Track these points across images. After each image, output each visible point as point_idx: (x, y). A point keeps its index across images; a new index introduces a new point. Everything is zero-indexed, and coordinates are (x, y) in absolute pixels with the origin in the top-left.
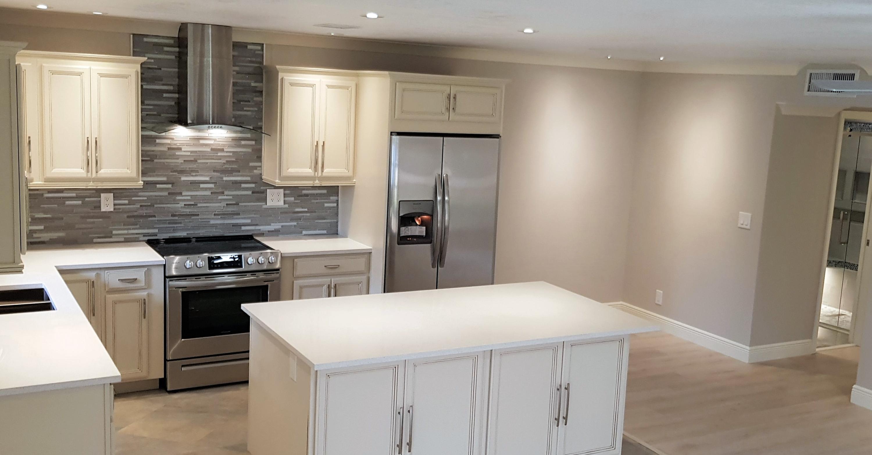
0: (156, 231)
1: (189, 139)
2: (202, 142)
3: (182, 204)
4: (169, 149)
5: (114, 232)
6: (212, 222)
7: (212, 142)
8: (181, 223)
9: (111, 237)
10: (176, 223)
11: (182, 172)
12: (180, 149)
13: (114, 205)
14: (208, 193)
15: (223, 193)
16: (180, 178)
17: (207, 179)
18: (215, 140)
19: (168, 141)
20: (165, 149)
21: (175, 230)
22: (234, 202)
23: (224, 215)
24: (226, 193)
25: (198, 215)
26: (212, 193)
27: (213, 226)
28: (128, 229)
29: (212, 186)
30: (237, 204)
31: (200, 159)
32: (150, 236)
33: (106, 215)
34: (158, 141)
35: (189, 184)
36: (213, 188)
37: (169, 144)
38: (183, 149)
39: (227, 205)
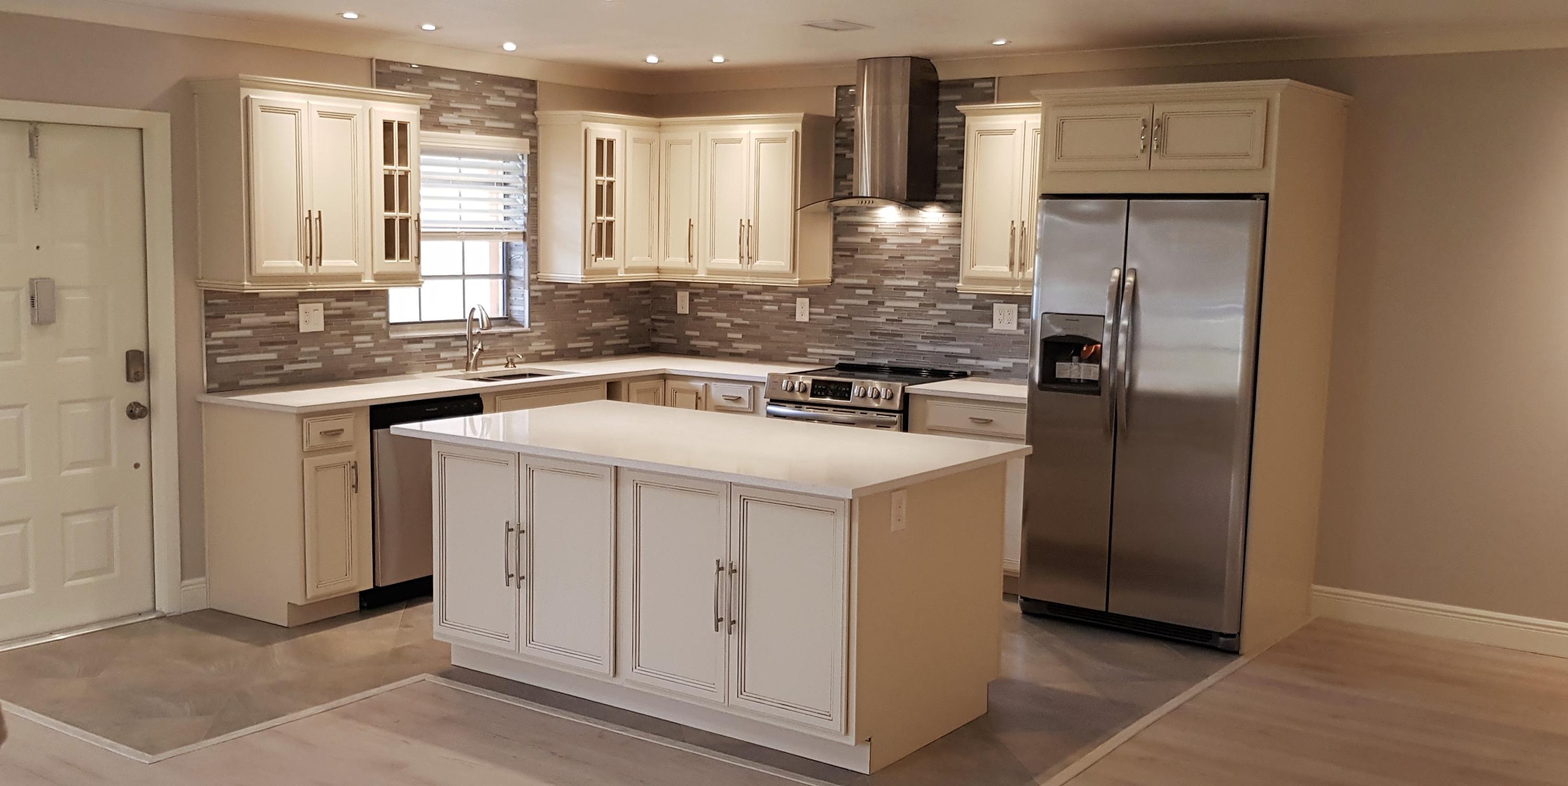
0: (853, 353)
1: (895, 227)
2: (911, 230)
3: (882, 319)
4: (872, 240)
5: (809, 350)
6: (920, 348)
7: (924, 230)
8: (880, 345)
9: (805, 356)
10: (874, 345)
11: (887, 273)
12: (885, 240)
13: (810, 314)
14: (916, 305)
15: (934, 305)
16: (883, 281)
17: (916, 283)
18: (928, 227)
19: (873, 230)
20: (869, 241)
21: (874, 355)
22: (949, 321)
23: (934, 339)
24: (939, 306)
25: (901, 336)
26: (920, 305)
27: (921, 353)
28: (823, 348)
29: (921, 294)
30: (952, 324)
31: (910, 255)
32: (848, 359)
33: (800, 327)
34: (860, 229)
35: (893, 290)
36: (921, 298)
37: (873, 233)
38: (889, 241)
39: (939, 323)
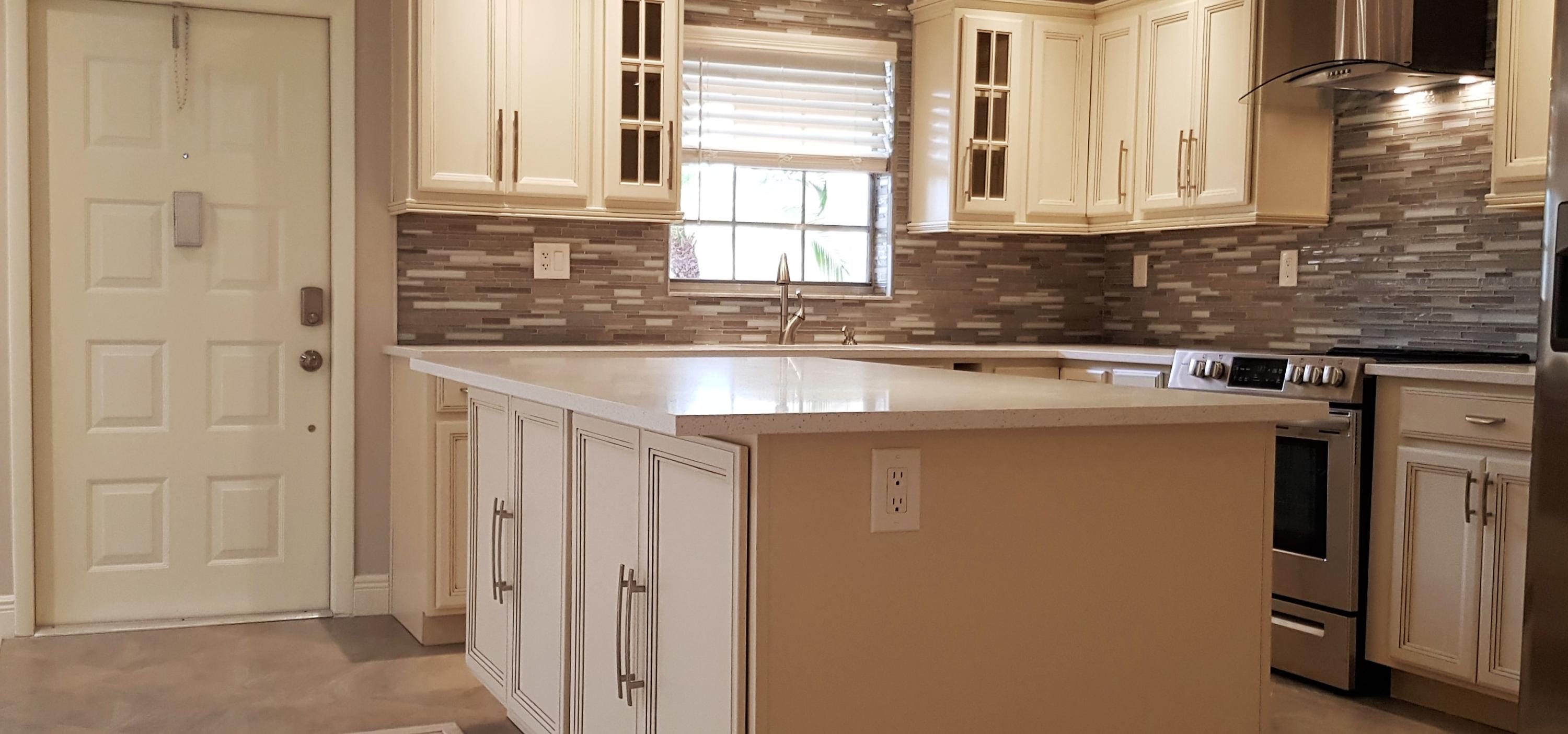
0: (1357, 332)
1: (1422, 123)
2: (1447, 125)
3: (1402, 274)
4: (1389, 148)
5: (1298, 331)
6: (1458, 318)
7: (1466, 123)
8: (1397, 317)
9: (1291, 340)
10: (1388, 317)
11: (1410, 200)
12: (1406, 147)
13: (1299, 274)
14: (1451, 247)
15: (1480, 246)
16: (1402, 213)
17: (1452, 212)
18: (1471, 117)
19: (1390, 132)
20: (1383, 150)
21: (1388, 333)
22: (1503, 270)
23: (1480, 302)
24: (1489, 245)
25: (1429, 300)
26: (1458, 246)
27: (1458, 326)
28: (1316, 325)
29: (1459, 229)
30: (1507, 274)
31: (1445, 166)
32: (1349, 342)
33: (1286, 295)
34: (1372, 134)
35: (1417, 226)
36: (1461, 234)
37: (1390, 138)
38: (1413, 148)
39: (1488, 275)
